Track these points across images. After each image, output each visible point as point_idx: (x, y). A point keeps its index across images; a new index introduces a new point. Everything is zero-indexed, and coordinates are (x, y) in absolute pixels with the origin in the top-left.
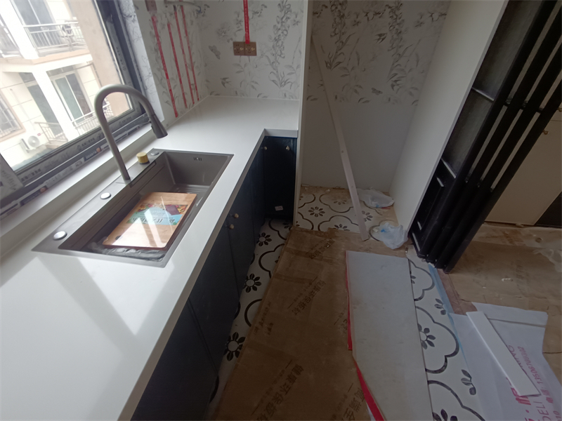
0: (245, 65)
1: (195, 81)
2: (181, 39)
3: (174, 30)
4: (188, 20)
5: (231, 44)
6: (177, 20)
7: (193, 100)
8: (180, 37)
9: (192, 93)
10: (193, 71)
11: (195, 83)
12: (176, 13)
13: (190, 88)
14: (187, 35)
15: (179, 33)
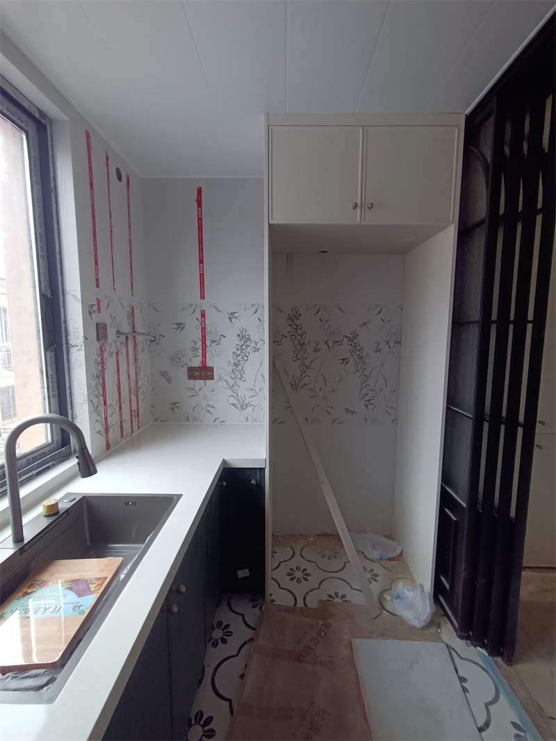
0: (200, 389)
1: (138, 407)
2: (128, 365)
3: (122, 358)
4: (139, 349)
5: (185, 369)
6: (127, 348)
7: (132, 428)
8: (128, 363)
9: (131, 420)
10: (137, 396)
11: (138, 409)
12: (127, 342)
13: (131, 414)
14: (136, 361)
15: (128, 359)
